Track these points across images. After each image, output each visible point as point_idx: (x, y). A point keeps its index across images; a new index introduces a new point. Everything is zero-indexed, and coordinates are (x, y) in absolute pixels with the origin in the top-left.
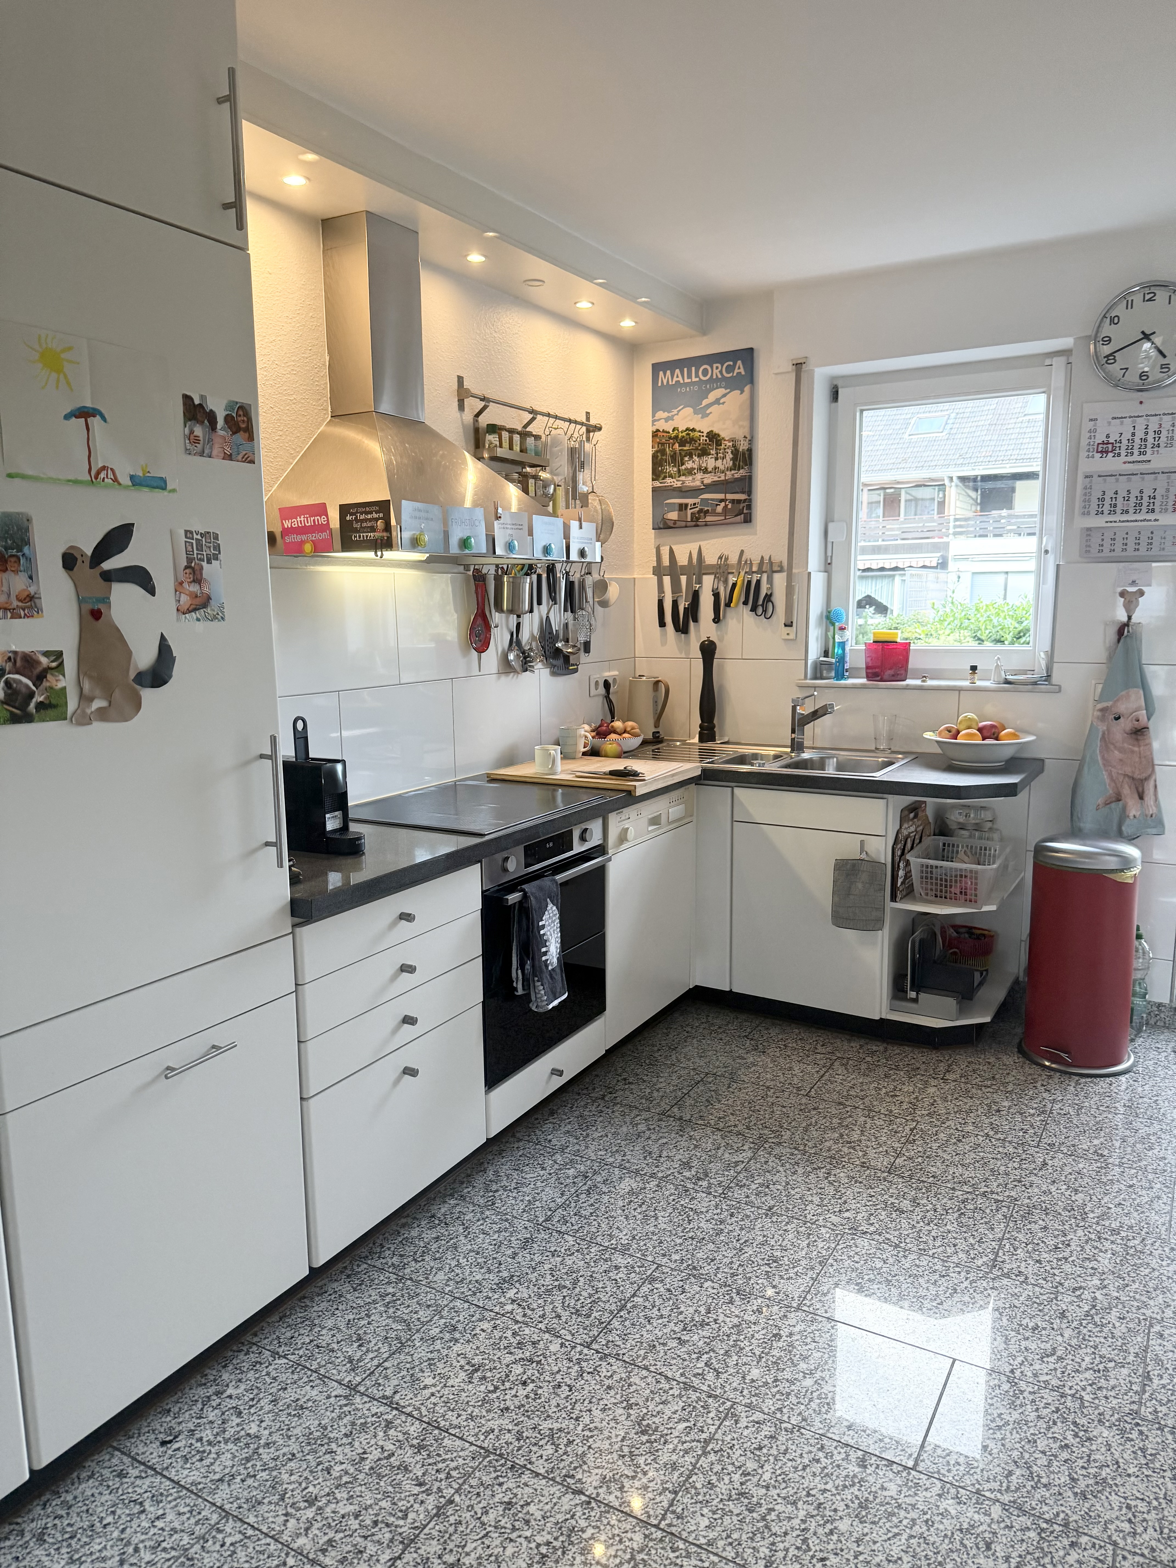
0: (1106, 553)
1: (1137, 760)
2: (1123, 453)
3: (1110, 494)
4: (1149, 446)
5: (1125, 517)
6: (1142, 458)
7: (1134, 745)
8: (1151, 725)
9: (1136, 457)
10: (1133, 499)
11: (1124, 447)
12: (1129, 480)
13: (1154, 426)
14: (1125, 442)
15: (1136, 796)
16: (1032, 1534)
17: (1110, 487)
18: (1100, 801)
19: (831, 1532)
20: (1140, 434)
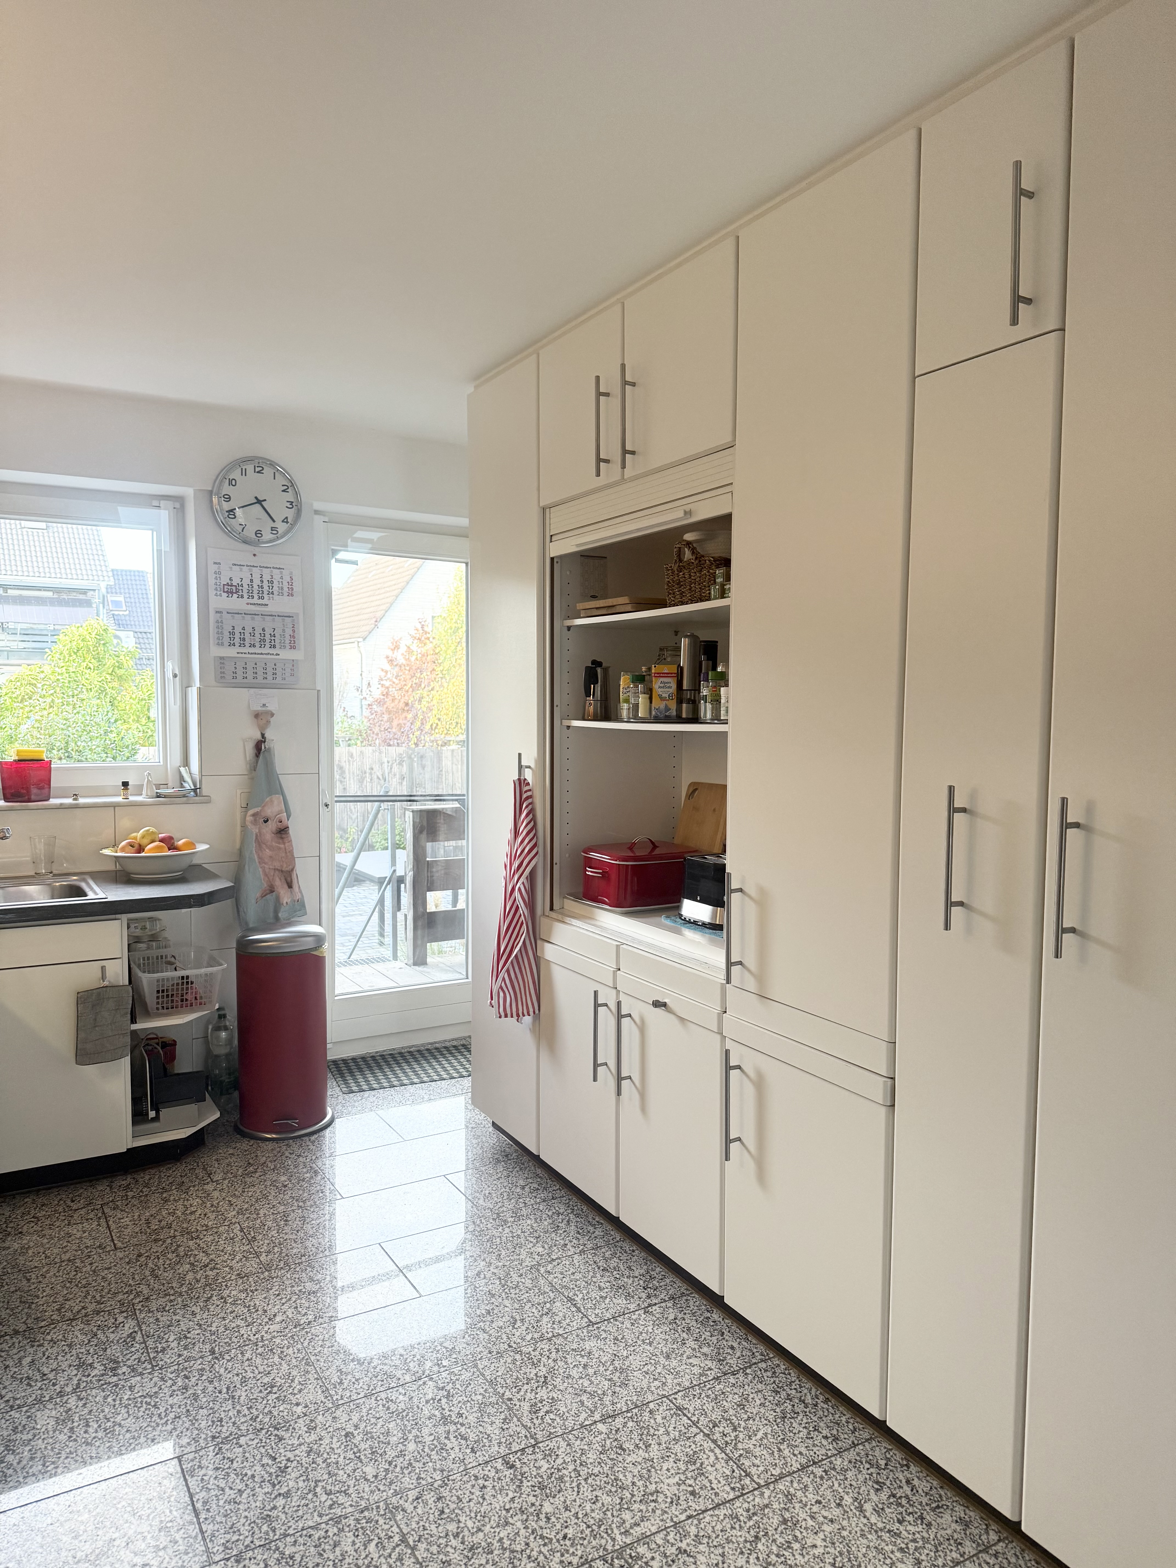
0: (240, 679)
1: (284, 855)
2: (246, 596)
3: (238, 630)
4: (266, 592)
5: (252, 650)
6: (260, 601)
7: (279, 843)
8: (290, 824)
9: (255, 600)
10: (257, 636)
11: (245, 591)
12: (253, 619)
13: (266, 577)
14: (246, 587)
15: (286, 886)
16: (630, 1424)
17: (238, 622)
18: (258, 895)
19: (548, 1519)
20: (257, 582)
